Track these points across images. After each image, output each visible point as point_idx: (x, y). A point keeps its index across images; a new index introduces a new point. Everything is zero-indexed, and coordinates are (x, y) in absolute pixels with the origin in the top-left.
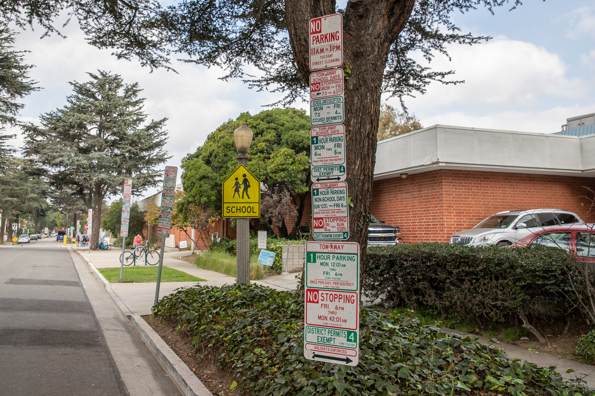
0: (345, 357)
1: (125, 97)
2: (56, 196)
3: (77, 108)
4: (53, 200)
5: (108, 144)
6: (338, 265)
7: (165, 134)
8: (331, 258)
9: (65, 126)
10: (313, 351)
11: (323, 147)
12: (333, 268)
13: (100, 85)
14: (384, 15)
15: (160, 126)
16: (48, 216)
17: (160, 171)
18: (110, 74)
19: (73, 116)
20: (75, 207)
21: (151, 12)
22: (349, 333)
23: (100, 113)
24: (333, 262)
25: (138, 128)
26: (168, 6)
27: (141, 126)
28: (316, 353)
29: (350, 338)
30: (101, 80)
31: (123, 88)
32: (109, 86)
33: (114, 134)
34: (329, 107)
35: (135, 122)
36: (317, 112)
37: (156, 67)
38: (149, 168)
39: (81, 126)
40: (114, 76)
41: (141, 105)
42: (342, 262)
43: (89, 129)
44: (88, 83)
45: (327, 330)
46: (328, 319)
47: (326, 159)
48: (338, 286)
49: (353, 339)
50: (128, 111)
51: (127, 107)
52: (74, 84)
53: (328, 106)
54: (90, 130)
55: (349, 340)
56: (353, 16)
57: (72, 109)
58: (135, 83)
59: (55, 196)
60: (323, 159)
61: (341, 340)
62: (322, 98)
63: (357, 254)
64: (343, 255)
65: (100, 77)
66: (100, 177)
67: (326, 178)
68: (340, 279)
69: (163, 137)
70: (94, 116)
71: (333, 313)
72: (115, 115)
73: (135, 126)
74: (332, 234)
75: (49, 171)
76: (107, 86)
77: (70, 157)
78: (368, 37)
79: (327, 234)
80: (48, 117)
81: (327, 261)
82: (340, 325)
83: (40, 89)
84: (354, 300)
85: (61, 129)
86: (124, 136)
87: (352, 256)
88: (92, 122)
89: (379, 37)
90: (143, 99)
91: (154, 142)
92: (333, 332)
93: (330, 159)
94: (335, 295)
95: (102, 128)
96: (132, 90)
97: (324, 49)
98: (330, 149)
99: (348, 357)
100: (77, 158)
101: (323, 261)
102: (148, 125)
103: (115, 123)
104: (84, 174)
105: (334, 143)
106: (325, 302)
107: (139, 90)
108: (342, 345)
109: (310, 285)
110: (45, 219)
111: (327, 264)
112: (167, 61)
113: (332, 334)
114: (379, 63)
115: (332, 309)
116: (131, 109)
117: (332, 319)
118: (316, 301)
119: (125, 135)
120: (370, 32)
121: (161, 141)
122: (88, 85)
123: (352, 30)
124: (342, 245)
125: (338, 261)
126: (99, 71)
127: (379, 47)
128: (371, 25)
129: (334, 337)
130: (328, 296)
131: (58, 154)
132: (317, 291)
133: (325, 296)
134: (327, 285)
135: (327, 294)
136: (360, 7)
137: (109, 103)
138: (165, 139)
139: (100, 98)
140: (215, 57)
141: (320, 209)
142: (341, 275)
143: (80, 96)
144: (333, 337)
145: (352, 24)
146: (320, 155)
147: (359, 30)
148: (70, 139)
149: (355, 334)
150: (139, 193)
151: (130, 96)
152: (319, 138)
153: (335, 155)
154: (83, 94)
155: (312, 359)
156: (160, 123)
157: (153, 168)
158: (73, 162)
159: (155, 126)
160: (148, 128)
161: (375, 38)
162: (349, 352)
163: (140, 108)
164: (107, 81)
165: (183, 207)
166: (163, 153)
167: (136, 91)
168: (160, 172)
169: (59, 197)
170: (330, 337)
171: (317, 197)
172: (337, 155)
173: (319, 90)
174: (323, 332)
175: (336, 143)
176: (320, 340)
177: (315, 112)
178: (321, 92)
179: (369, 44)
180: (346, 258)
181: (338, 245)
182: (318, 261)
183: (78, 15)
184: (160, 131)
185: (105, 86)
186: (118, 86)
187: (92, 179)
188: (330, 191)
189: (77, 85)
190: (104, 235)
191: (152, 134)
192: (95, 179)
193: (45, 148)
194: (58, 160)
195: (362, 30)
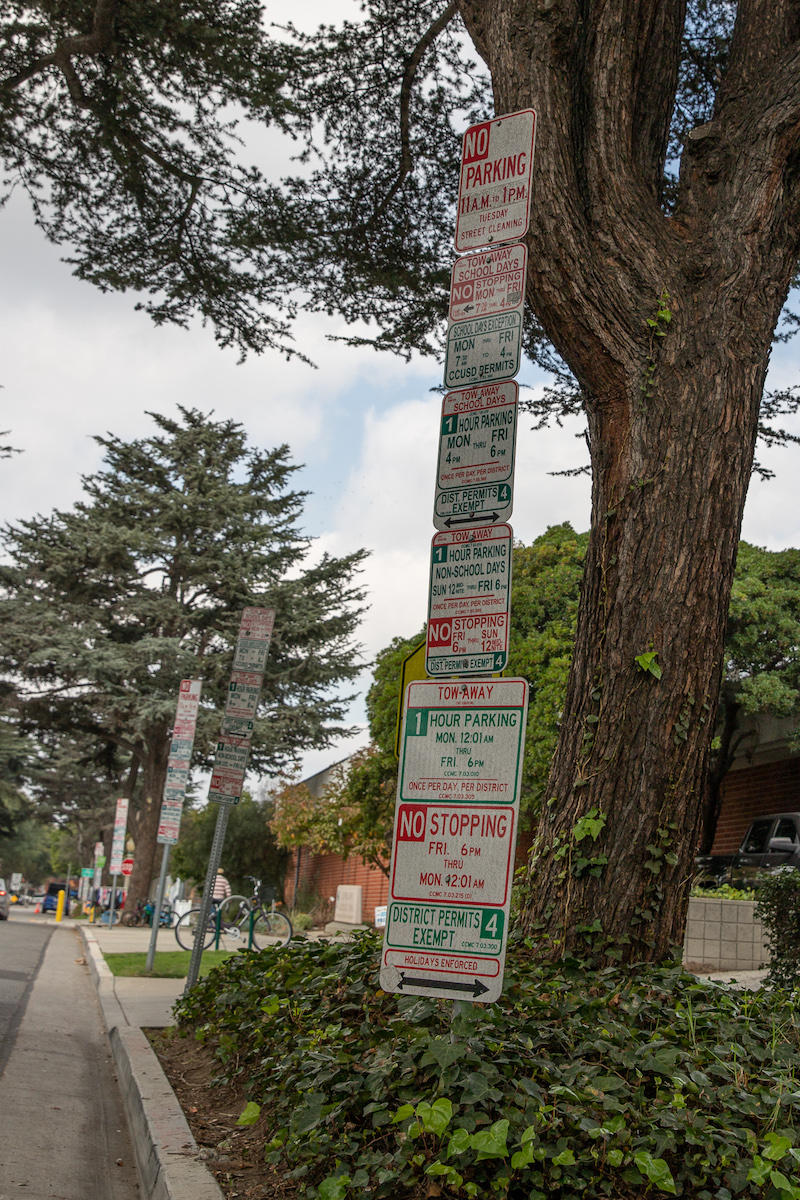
0: (471, 980)
1: (251, 486)
2: (50, 777)
3: (110, 509)
4: (39, 787)
5: (193, 615)
6: (477, 738)
7: (359, 598)
8: (462, 721)
9: (72, 559)
10: (401, 970)
11: (466, 440)
12: (464, 745)
13: (181, 449)
14: (770, 173)
15: (347, 573)
16: (29, 841)
17: (336, 701)
18: (213, 420)
19: (98, 531)
20: (102, 811)
21: (235, 192)
22: (487, 915)
23: (176, 526)
24: (465, 730)
25: (283, 577)
26: (285, 177)
27: (294, 572)
28: (408, 974)
29: (488, 928)
30: (187, 434)
31: (247, 460)
32: (207, 453)
33: (212, 590)
34: (488, 340)
35: (276, 560)
36: (461, 353)
37: (258, 350)
38: (309, 692)
39: (120, 562)
40: (224, 426)
41: (296, 510)
42: (487, 731)
43: (141, 571)
44: (150, 442)
45: (438, 909)
46: (443, 881)
47: (470, 469)
48: (471, 792)
49: (494, 930)
50: (258, 525)
51: (254, 515)
52: (108, 444)
53: (486, 336)
54: (145, 574)
55: (485, 934)
56: (694, 177)
57: (97, 513)
58: (279, 447)
59: (45, 776)
60: (465, 470)
61: (466, 936)
62: (474, 318)
63: (520, 708)
64: (487, 712)
65: (184, 426)
66: (159, 708)
67: (467, 516)
68: (477, 774)
69: (352, 606)
70: (158, 534)
71: (454, 864)
72: (219, 536)
73: (276, 572)
74: (469, 658)
75: (20, 690)
76: (202, 452)
77: (78, 648)
78: (726, 230)
79: (456, 659)
80: (27, 531)
81: (450, 730)
82: (469, 896)
83: (12, 453)
84: (504, 828)
85: (59, 568)
86: (241, 596)
87: (511, 712)
88: (150, 553)
89: (755, 230)
90: (302, 494)
91: (328, 617)
92: (450, 915)
93: (479, 468)
94: (463, 816)
95: (179, 573)
96: (272, 467)
97: (491, 199)
98: (481, 445)
99: (479, 979)
100: (100, 652)
101: (444, 729)
102: (313, 568)
103: (215, 557)
104: (115, 698)
105: (493, 428)
106: (438, 838)
107: (293, 468)
108: (467, 949)
109: (408, 794)
110: (17, 849)
111: (452, 737)
112: (283, 331)
113: (449, 921)
114: (752, 299)
115: (454, 854)
116: (265, 519)
117: (452, 880)
118: (418, 835)
119: (245, 593)
120: (733, 217)
121: (347, 617)
122: (148, 448)
123: (689, 214)
124: (490, 685)
125: (477, 729)
126: (181, 408)
127: (754, 258)
128: (736, 199)
129: (453, 928)
130: (448, 819)
131: (45, 637)
132: (424, 809)
133: (440, 820)
134: (449, 792)
135: (445, 816)
136: (713, 154)
137: (200, 498)
138: (360, 611)
139: (179, 484)
140: (423, 330)
141: (448, 595)
142: (481, 764)
143: (122, 476)
144: (449, 929)
145: (691, 197)
146: (458, 459)
147: (705, 212)
148: (85, 598)
149: (501, 915)
150: (275, 769)
151: (264, 486)
152: (462, 417)
153: (490, 460)
154: (131, 473)
155: (397, 991)
156: (346, 563)
157: (320, 693)
158: (85, 663)
159: (333, 570)
160: (313, 577)
161: (746, 234)
162: (484, 967)
163: (292, 519)
164: (202, 437)
165: (366, 785)
166: (348, 648)
167: (284, 470)
168: (336, 705)
169: (57, 778)
170: (442, 927)
171: (444, 565)
172: (495, 459)
173: (471, 299)
174: (428, 916)
175: (497, 427)
176: (418, 939)
177: (457, 354)
178: (473, 303)
179: (729, 248)
180: (496, 719)
181: (480, 686)
182: (433, 730)
183: (30, 187)
184: (346, 586)
185: (196, 451)
186: (236, 452)
187: (137, 715)
188: (472, 548)
189: (117, 445)
190: (176, 893)
191: (323, 596)
192: (144, 712)
193: (9, 619)
194: (43, 657)
195: (714, 211)
